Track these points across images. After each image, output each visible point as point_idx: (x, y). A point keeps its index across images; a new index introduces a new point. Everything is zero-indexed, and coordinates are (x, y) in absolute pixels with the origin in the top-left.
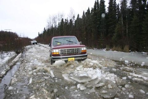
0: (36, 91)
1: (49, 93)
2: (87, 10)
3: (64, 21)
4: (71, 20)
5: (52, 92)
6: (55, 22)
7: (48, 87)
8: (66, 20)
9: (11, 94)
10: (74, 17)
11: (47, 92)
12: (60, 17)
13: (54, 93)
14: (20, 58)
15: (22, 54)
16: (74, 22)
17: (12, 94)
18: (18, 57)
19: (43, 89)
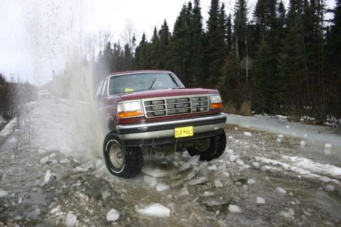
0: (62, 197)
1: (93, 200)
2: (162, 27)
3: (112, 47)
4: (127, 47)
5: (99, 197)
6: (91, 50)
7: (87, 188)
8: (115, 45)
9: (4, 207)
10: (134, 39)
11: (87, 199)
12: (103, 39)
13: (102, 200)
14: (14, 128)
15: (18, 120)
16: (134, 51)
17: (6, 205)
18: (8, 126)
19: (78, 192)
